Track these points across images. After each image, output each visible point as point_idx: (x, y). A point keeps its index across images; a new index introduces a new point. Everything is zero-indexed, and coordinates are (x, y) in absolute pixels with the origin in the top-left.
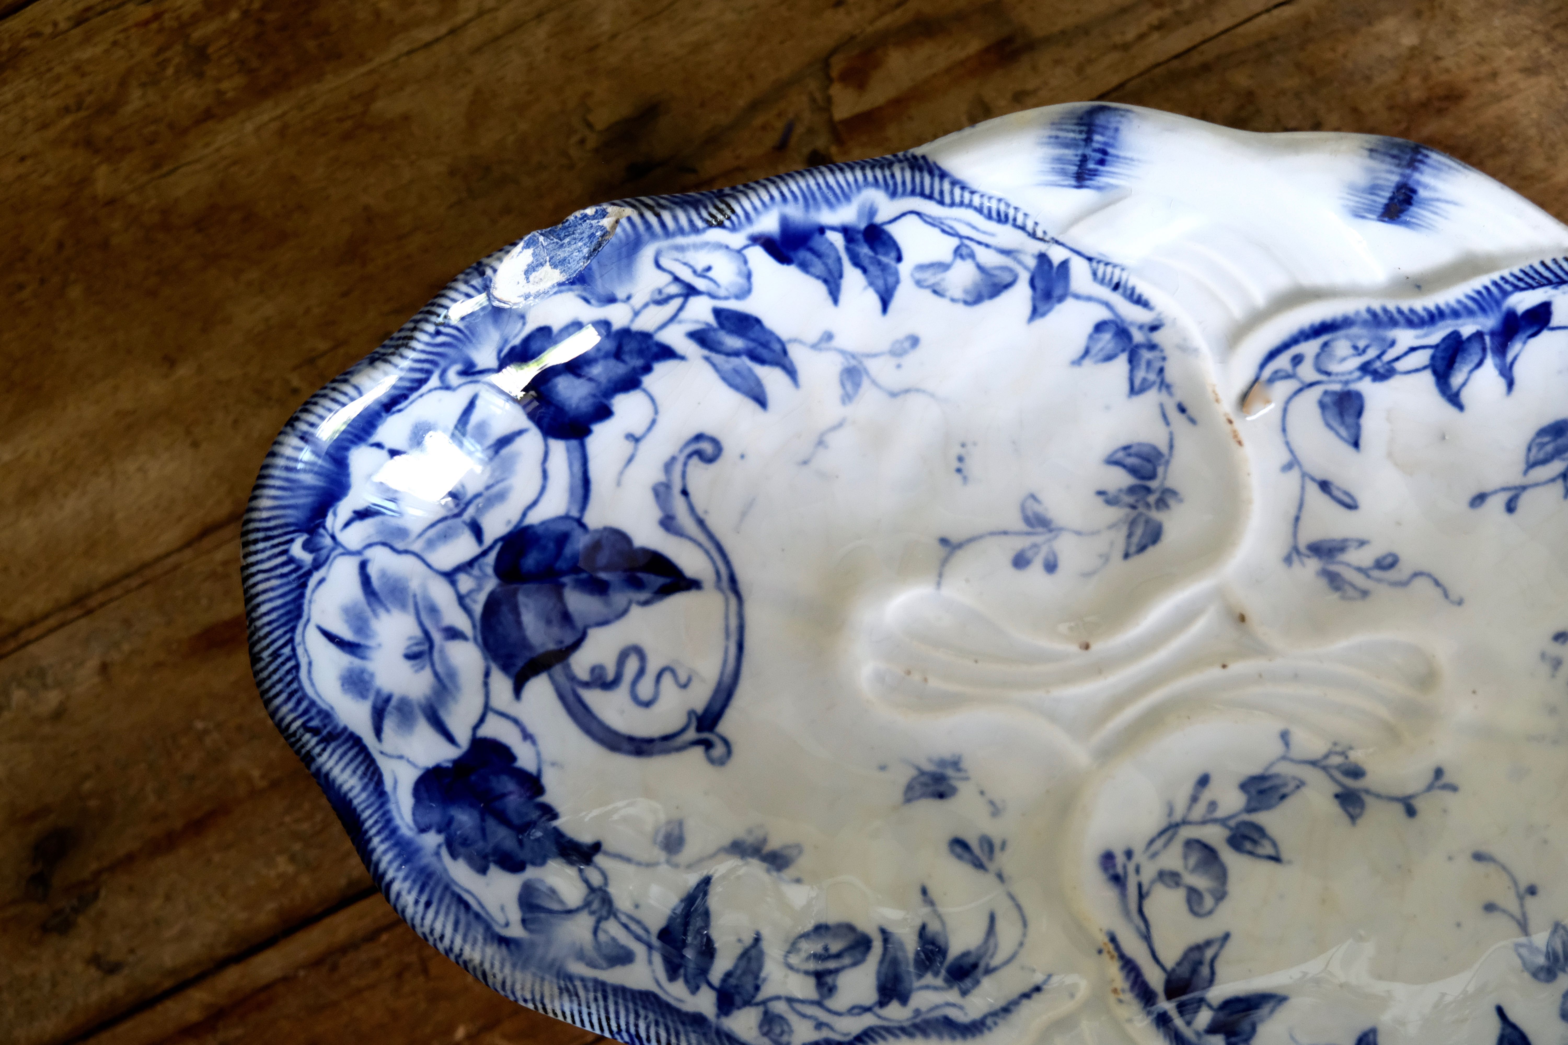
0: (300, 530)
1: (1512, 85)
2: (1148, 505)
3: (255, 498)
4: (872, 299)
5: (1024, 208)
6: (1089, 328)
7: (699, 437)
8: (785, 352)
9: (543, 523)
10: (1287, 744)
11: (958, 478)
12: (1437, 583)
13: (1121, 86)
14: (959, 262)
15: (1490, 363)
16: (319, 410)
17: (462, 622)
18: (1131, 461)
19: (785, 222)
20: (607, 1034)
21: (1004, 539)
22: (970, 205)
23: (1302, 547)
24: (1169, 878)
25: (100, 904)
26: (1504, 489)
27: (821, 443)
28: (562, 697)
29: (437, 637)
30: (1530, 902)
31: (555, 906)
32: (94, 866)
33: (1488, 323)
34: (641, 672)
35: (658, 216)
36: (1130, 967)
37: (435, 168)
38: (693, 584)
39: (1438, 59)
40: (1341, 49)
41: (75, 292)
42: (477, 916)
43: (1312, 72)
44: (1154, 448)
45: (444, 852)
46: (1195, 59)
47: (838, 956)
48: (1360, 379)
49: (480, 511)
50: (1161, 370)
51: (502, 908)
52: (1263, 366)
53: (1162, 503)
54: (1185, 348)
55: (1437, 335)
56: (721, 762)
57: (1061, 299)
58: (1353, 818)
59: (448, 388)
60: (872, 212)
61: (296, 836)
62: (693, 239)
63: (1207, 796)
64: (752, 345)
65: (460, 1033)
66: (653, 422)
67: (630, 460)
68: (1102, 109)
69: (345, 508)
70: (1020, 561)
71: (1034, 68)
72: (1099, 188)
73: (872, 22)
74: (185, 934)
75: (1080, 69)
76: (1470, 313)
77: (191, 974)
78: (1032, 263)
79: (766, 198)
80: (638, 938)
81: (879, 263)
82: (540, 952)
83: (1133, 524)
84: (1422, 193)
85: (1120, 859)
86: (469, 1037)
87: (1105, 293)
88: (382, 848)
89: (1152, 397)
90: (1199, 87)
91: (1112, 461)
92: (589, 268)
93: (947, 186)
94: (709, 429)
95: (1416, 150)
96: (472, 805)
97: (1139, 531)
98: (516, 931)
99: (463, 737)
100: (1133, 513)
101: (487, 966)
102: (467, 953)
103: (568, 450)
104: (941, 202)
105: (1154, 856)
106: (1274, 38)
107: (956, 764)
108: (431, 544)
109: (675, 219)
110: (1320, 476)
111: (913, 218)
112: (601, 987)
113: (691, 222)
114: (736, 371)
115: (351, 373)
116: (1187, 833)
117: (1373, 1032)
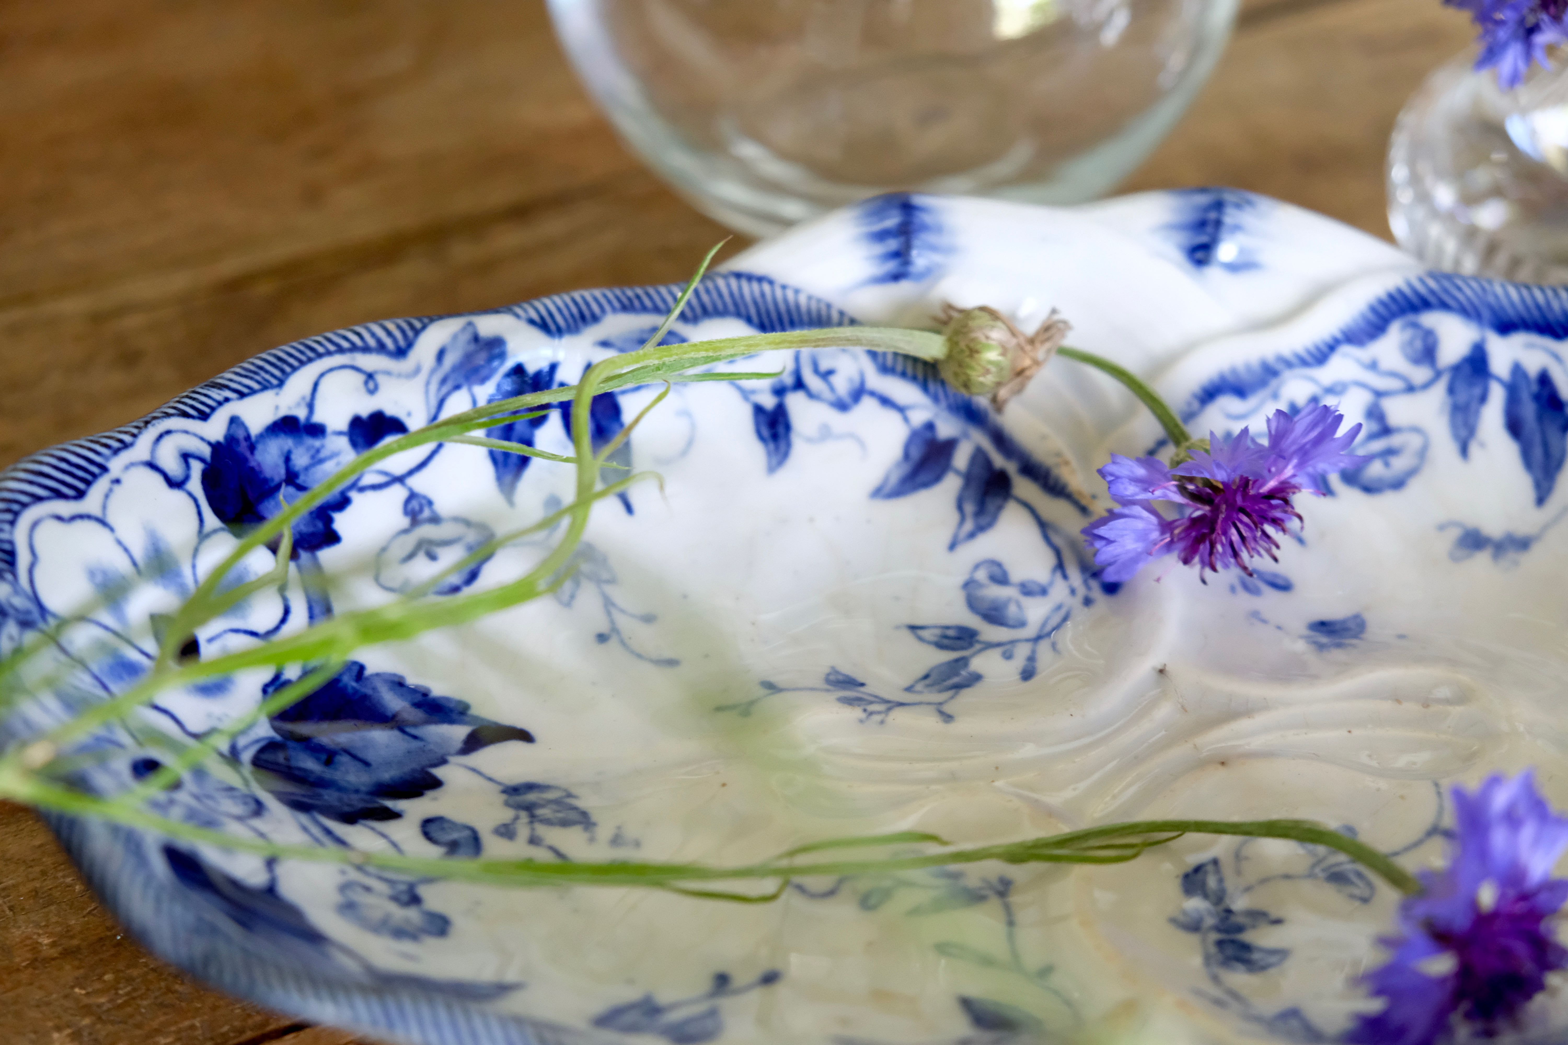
2: (1212, 915)
10: (942, 713)
12: (802, 891)
18: (1256, 955)
23: (994, 898)
24: (1035, 591)
26: (739, 992)
30: (604, 628)
44: (1233, 970)
47: (1373, 458)
50: (1271, 1029)
53: (1196, 918)
58: (835, 673)
63: (1019, 662)
83: (1222, 894)
85: (1097, 592)
89: (1266, 1012)
91: (1279, 954)
97: (1212, 887)
105: (1058, 608)
116: (1027, 633)
117: (772, 468)
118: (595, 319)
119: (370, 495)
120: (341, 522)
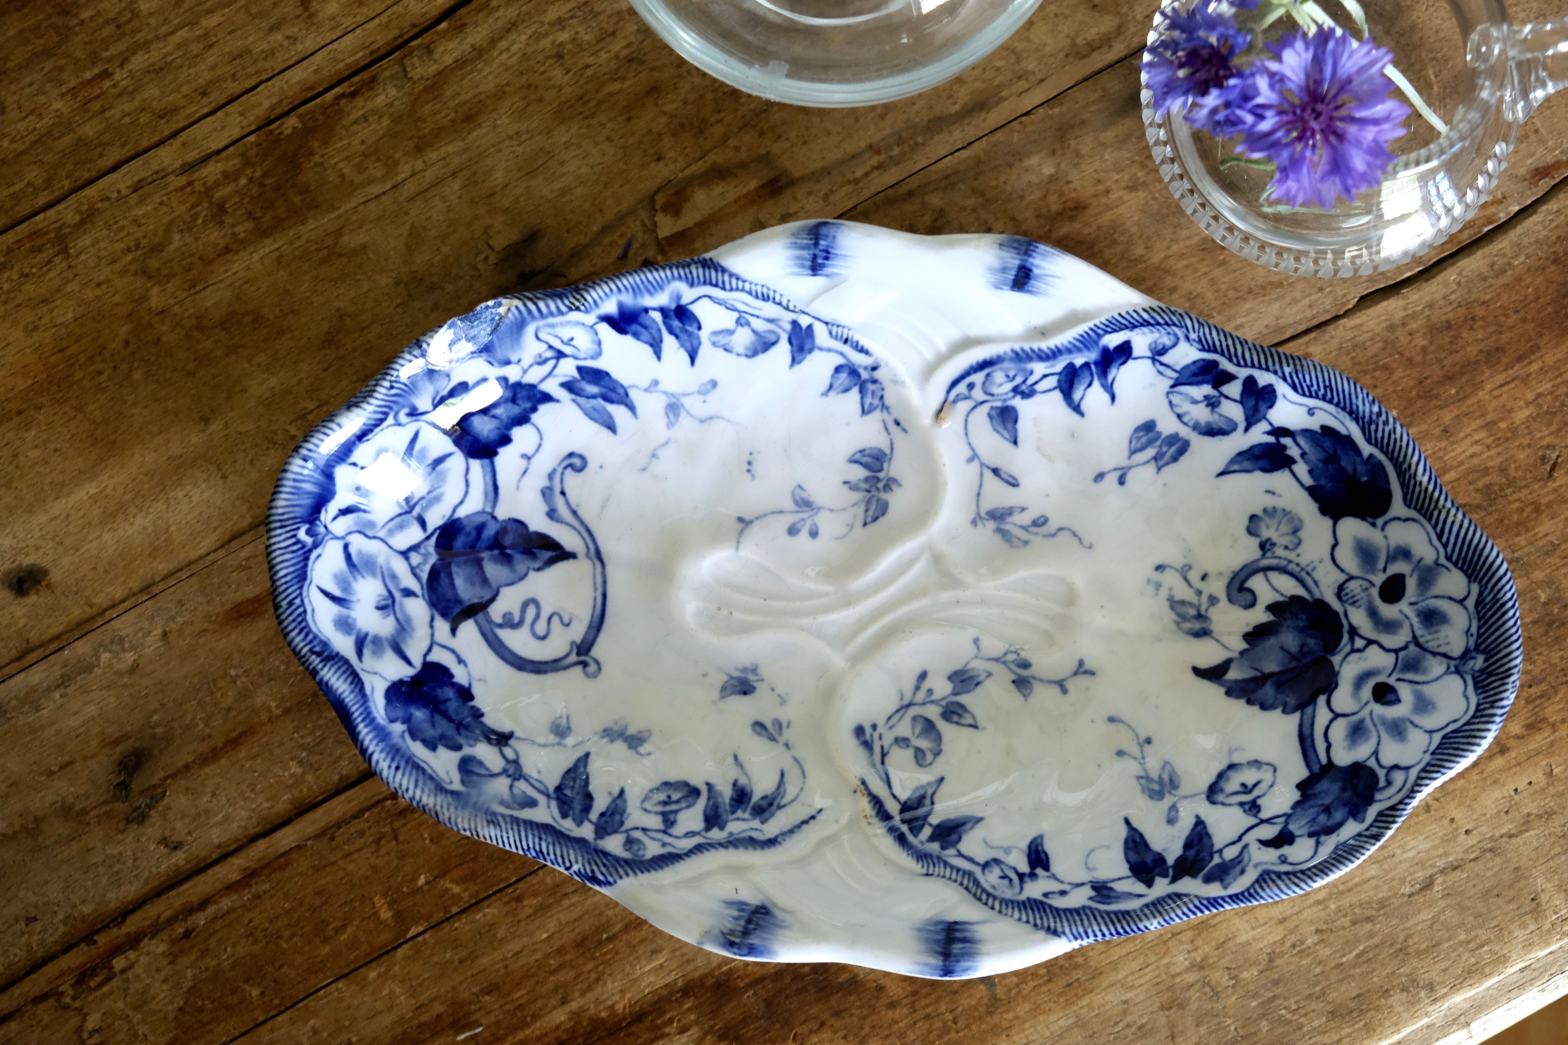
0: (304, 522)
1: (1120, 198)
2: (878, 490)
3: (273, 500)
4: (684, 357)
5: (780, 290)
6: (831, 370)
7: (571, 455)
8: (627, 395)
9: (468, 517)
10: (978, 648)
11: (748, 475)
12: (1075, 535)
13: (854, 207)
14: (740, 328)
15: (1096, 383)
16: (314, 440)
17: (414, 585)
18: (865, 460)
19: (621, 306)
20: (521, 852)
21: (781, 517)
22: (743, 290)
23: (983, 514)
24: (902, 742)
25: (166, 801)
26: (1116, 469)
27: (654, 456)
28: (484, 635)
29: (397, 595)
30: (1147, 748)
31: (483, 772)
32: (162, 774)
33: (1092, 356)
34: (537, 616)
35: (536, 304)
36: (877, 802)
37: (385, 280)
38: (571, 556)
39: (1068, 182)
40: (1002, 178)
41: (138, 375)
42: (431, 778)
43: (983, 195)
44: (881, 451)
45: (407, 736)
46: (904, 189)
47: (677, 802)
48: (1013, 397)
49: (424, 509)
50: (882, 397)
51: (447, 773)
52: (949, 391)
53: (887, 488)
54: (895, 382)
55: (1059, 365)
56: (595, 675)
57: (810, 351)
58: (1025, 696)
59: (400, 425)
60: (679, 297)
61: (303, 747)
62: (560, 319)
63: (926, 686)
64: (604, 390)
65: (422, 880)
66: (540, 446)
67: (525, 472)
68: (825, 224)
69: (333, 507)
70: (792, 531)
71: (795, 198)
72: (828, 276)
73: (682, 171)
74: (227, 819)
75: (826, 198)
76: (1079, 350)
77: (231, 848)
78: (788, 327)
79: (607, 290)
80: (541, 792)
81: (687, 331)
82: (473, 799)
83: (868, 502)
84: (1036, 271)
85: (868, 730)
86: (427, 883)
87: (839, 345)
88: (365, 731)
89: (877, 416)
90: (908, 207)
91: (853, 461)
92: (491, 341)
93: (726, 278)
94: (577, 450)
95: (1029, 244)
96: (425, 707)
97: (873, 507)
98: (457, 786)
99: (418, 662)
100: (869, 495)
101: (438, 808)
102: (425, 800)
103: (483, 466)
104: (724, 289)
105: (891, 727)
106: (957, 172)
107: (754, 670)
108: (391, 532)
109: (547, 306)
110: (993, 466)
111: (706, 300)
112: (515, 821)
113: (558, 308)
114: (594, 409)
115: (335, 415)
116: (913, 711)
117: (1041, 837)
118: (1147, 906)
119: (1280, 812)
120: (1296, 796)
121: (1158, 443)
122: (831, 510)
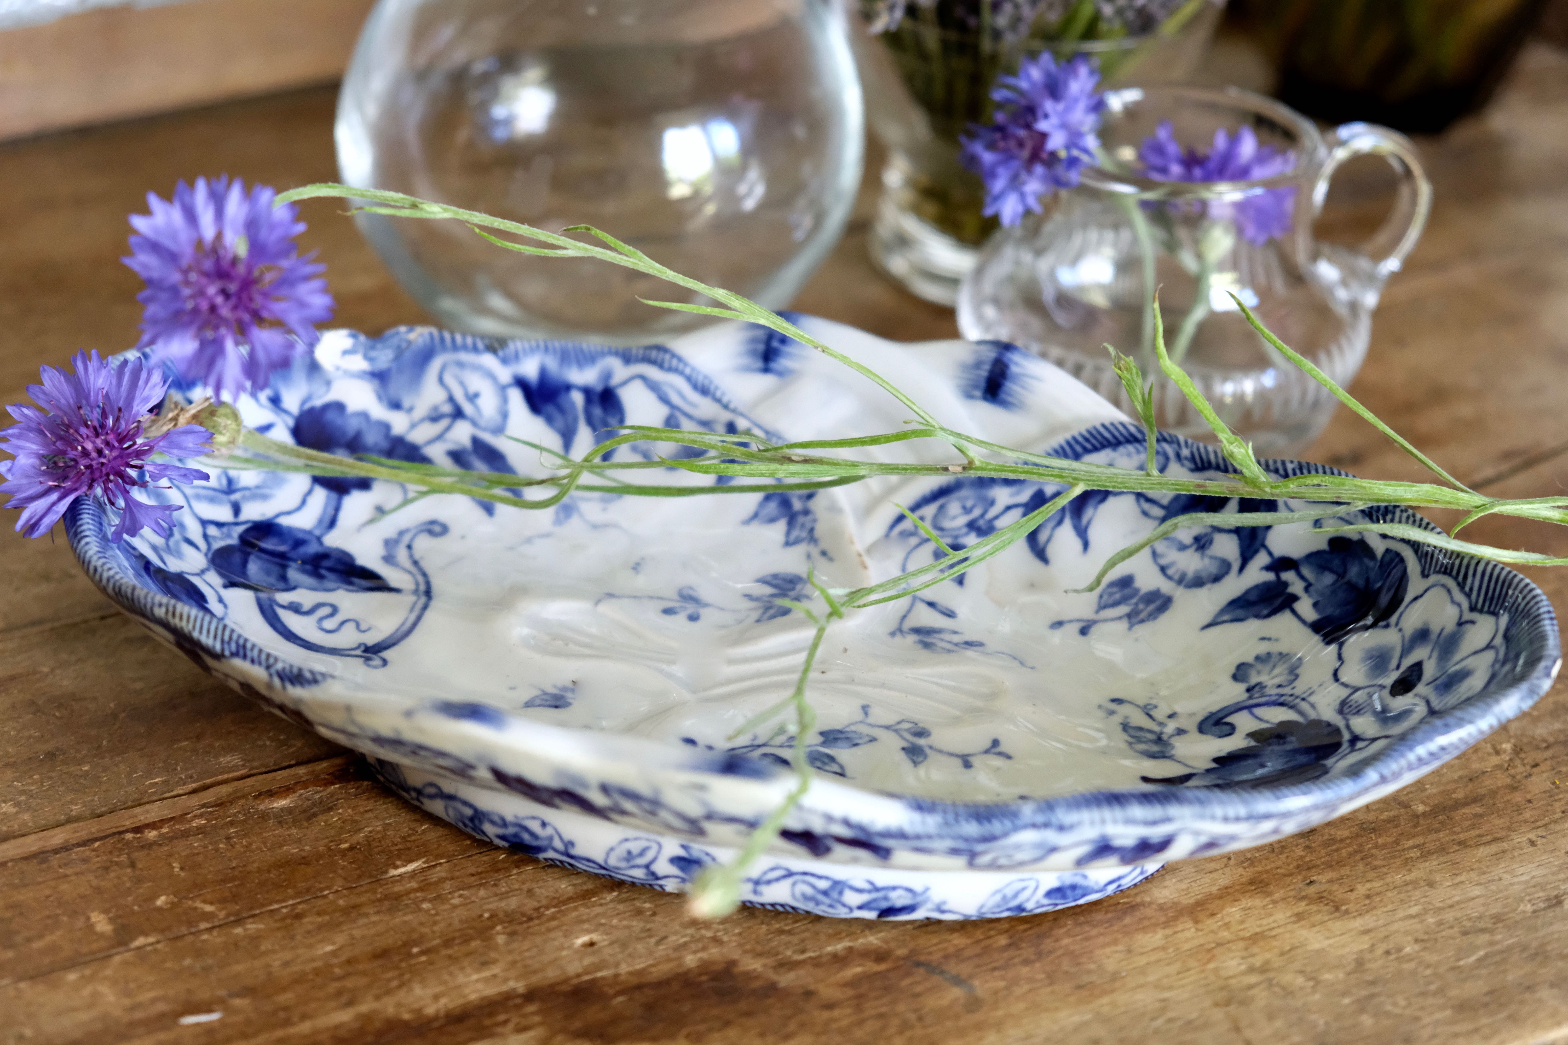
5: (724, 387)
6: (759, 497)
7: (433, 523)
9: (289, 528)
10: (866, 714)
11: (632, 571)
12: (1017, 659)
15: (1068, 524)
17: (200, 543)
18: (776, 582)
19: (543, 373)
21: (659, 601)
22: (683, 372)
23: (906, 630)
26: (1078, 620)
27: (528, 541)
28: (260, 605)
34: (331, 616)
38: (396, 590)
44: (797, 576)
48: (967, 534)
49: (244, 499)
50: (812, 529)
52: (892, 527)
53: (795, 600)
54: (832, 510)
55: (1025, 493)
56: (376, 668)
58: (916, 766)
60: (609, 376)
62: (472, 359)
67: (373, 521)
70: (668, 612)
72: (779, 372)
81: (607, 425)
83: (768, 609)
84: (1014, 369)
89: (802, 547)
91: (761, 582)
92: (389, 370)
93: (668, 357)
94: (442, 519)
97: (772, 612)
100: (770, 605)
103: (328, 498)
104: (661, 368)
107: (575, 689)
110: (929, 600)
111: (639, 382)
113: (475, 343)
116: (765, 750)
121: (1134, 600)
122: (722, 609)
